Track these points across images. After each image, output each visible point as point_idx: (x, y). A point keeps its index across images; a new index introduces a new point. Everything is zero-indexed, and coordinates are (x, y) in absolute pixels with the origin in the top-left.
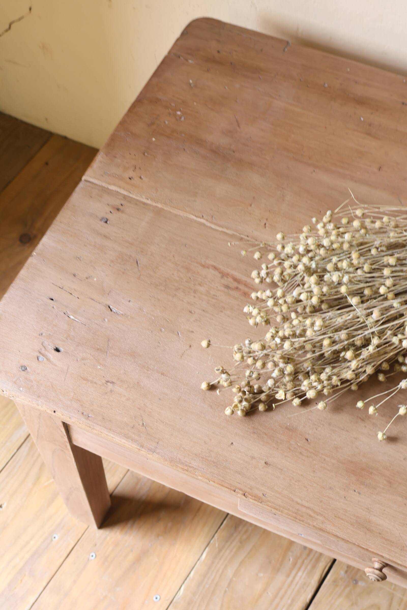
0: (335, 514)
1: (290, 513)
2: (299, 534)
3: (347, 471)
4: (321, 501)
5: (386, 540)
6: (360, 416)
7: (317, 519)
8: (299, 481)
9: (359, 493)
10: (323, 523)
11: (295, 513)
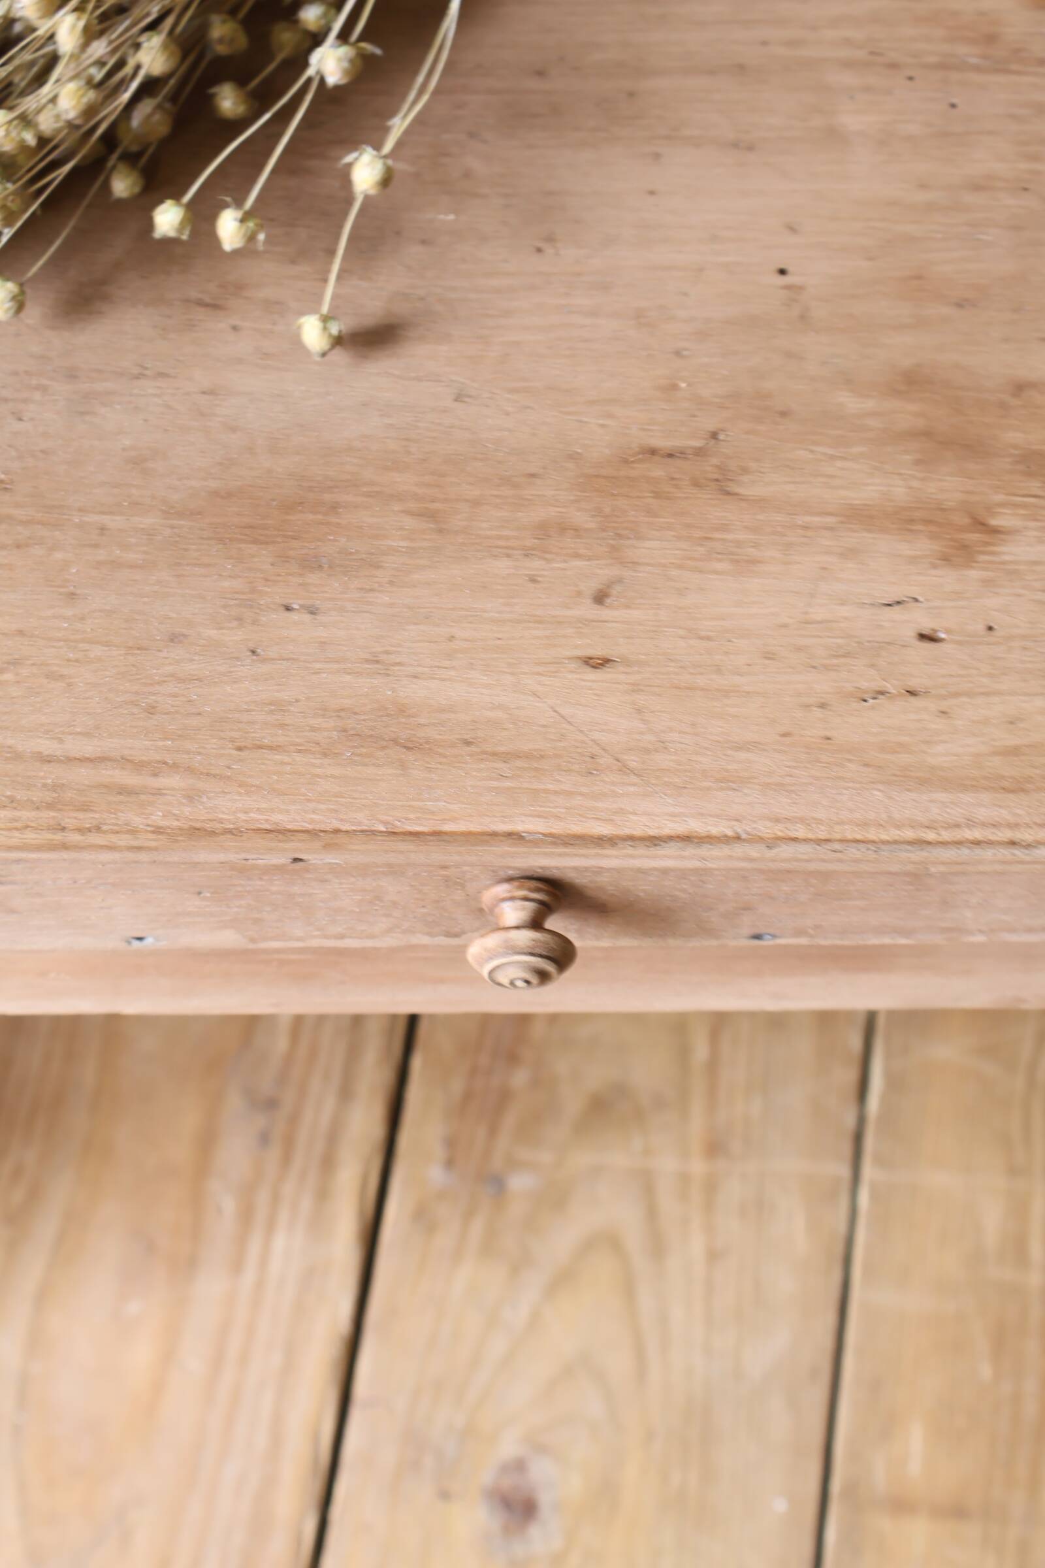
0: (232, 740)
1: (26, 815)
2: (129, 943)
3: (221, 540)
4: (151, 710)
5: (506, 757)
6: (194, 294)
7: (158, 792)
8: (15, 663)
9: (312, 611)
10: (191, 797)
11: (50, 806)
